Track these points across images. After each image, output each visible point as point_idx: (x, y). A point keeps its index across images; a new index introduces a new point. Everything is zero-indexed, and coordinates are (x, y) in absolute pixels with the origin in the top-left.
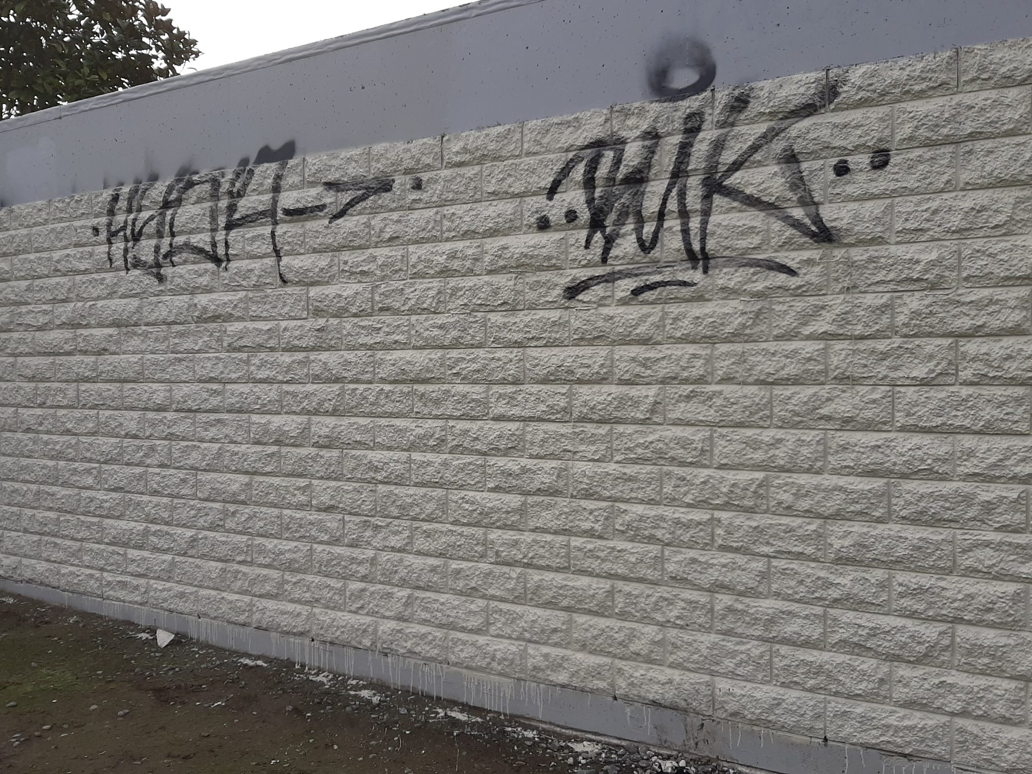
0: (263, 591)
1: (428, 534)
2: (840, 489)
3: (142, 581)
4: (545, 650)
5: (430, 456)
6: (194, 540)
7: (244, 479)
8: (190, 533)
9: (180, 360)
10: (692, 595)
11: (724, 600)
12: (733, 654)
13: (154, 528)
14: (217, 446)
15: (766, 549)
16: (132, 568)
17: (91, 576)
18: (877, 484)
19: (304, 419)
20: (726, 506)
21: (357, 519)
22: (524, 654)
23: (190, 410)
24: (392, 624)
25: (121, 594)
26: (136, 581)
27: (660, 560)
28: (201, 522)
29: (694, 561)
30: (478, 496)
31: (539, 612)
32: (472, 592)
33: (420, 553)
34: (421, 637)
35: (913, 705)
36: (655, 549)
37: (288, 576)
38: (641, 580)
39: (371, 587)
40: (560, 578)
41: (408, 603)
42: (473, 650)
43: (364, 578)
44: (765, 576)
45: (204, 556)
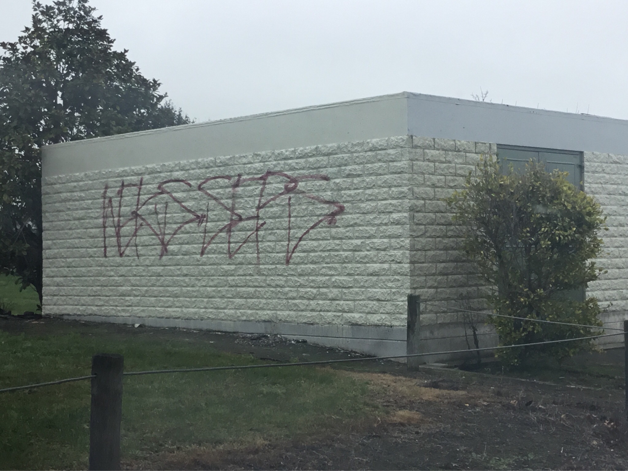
0: (168, 305)
1: (212, 280)
2: (299, 256)
3: (130, 308)
4: (241, 311)
5: (213, 256)
6: (147, 291)
7: (162, 268)
8: (146, 288)
10: (272, 289)
11: (279, 289)
12: (280, 304)
13: (134, 288)
14: (154, 257)
15: (286, 274)
16: (127, 304)
17: (113, 309)
18: (305, 254)
19: (179, 246)
20: (278, 264)
21: (194, 278)
22: (236, 313)
23: (146, 246)
24: (204, 310)
25: (123, 314)
26: (128, 308)
27: (265, 280)
28: (149, 284)
29: (272, 279)
30: (224, 267)
31: (239, 300)
32: (223, 297)
33: (210, 286)
34: (211, 313)
35: (313, 310)
36: (264, 277)
37: (176, 299)
38: (261, 287)
39: (198, 299)
40: (244, 289)
41: (207, 303)
42: (223, 314)
43: (196, 297)
44: (286, 281)
45: (150, 296)
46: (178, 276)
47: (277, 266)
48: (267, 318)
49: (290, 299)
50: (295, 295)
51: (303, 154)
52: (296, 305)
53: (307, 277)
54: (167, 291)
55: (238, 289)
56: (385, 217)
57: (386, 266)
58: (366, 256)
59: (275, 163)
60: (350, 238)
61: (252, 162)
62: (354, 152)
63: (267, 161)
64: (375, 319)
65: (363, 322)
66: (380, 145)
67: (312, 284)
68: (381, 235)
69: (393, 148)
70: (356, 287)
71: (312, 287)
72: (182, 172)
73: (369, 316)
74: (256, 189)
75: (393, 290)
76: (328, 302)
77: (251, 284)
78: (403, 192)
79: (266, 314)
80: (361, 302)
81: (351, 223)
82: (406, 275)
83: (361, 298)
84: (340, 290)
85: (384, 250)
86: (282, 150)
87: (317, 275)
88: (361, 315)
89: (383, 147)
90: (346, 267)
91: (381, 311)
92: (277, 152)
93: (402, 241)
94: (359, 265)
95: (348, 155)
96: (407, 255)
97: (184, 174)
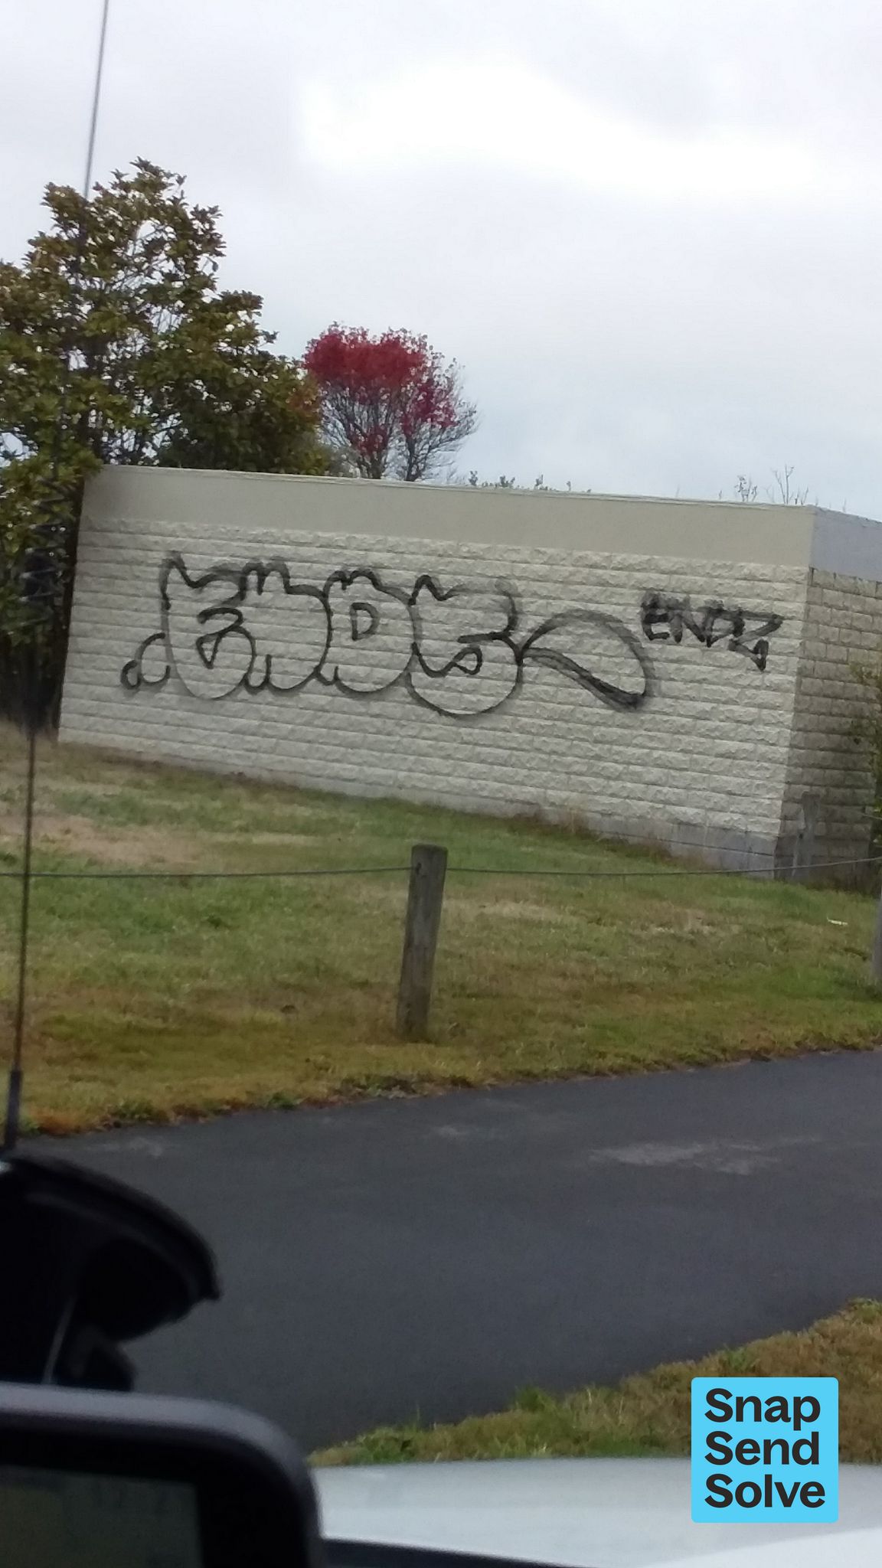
0: (333, 758)
3: (253, 754)
4: (479, 781)
6: (293, 731)
7: (330, 698)
9: (296, 631)
10: (543, 756)
11: (554, 757)
12: (554, 779)
13: (266, 723)
15: (572, 737)
16: (249, 746)
17: (216, 751)
19: (368, 669)
22: (470, 784)
23: (299, 659)
24: (406, 773)
26: (249, 754)
27: (533, 741)
29: (544, 741)
31: (478, 765)
32: (448, 757)
33: (424, 738)
34: (419, 779)
35: (613, 795)
36: (530, 737)
37: (350, 750)
38: (523, 750)
39: (396, 755)
40: (488, 750)
41: (415, 763)
42: (445, 784)
43: (394, 751)
44: (570, 748)
45: (298, 740)
46: (361, 714)
47: (556, 722)
48: (529, 797)
49: (575, 773)
50: (584, 769)
51: (626, 564)
52: (583, 784)
53: (607, 746)
54: (336, 737)
55: (478, 749)
56: (756, 677)
57: (748, 746)
58: (716, 729)
59: (571, 569)
60: (693, 699)
61: (529, 560)
62: (716, 577)
63: (558, 565)
64: (721, 819)
65: (700, 821)
66: (763, 575)
67: (616, 757)
68: (746, 701)
69: (783, 582)
70: (694, 771)
71: (616, 762)
72: (390, 555)
73: (710, 815)
74: (532, 603)
75: (758, 782)
76: (643, 786)
77: (502, 743)
78: (791, 647)
79: (529, 792)
80: (699, 793)
81: (697, 678)
82: (782, 763)
83: (699, 786)
84: (666, 771)
85: (750, 723)
86: (589, 552)
87: (628, 745)
88: (696, 810)
89: (767, 578)
90: (680, 740)
91: (731, 809)
92: (577, 554)
93: (780, 715)
94: (703, 740)
95: (705, 579)
96: (788, 735)
97: (393, 558)
